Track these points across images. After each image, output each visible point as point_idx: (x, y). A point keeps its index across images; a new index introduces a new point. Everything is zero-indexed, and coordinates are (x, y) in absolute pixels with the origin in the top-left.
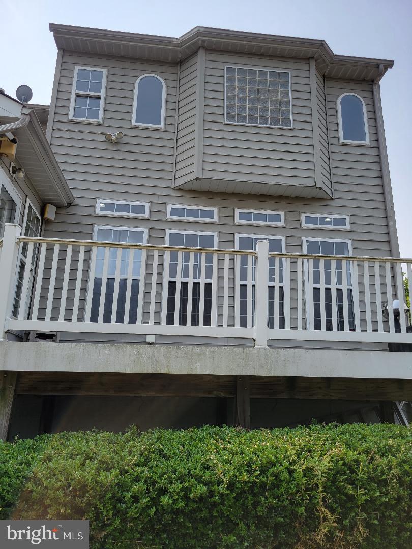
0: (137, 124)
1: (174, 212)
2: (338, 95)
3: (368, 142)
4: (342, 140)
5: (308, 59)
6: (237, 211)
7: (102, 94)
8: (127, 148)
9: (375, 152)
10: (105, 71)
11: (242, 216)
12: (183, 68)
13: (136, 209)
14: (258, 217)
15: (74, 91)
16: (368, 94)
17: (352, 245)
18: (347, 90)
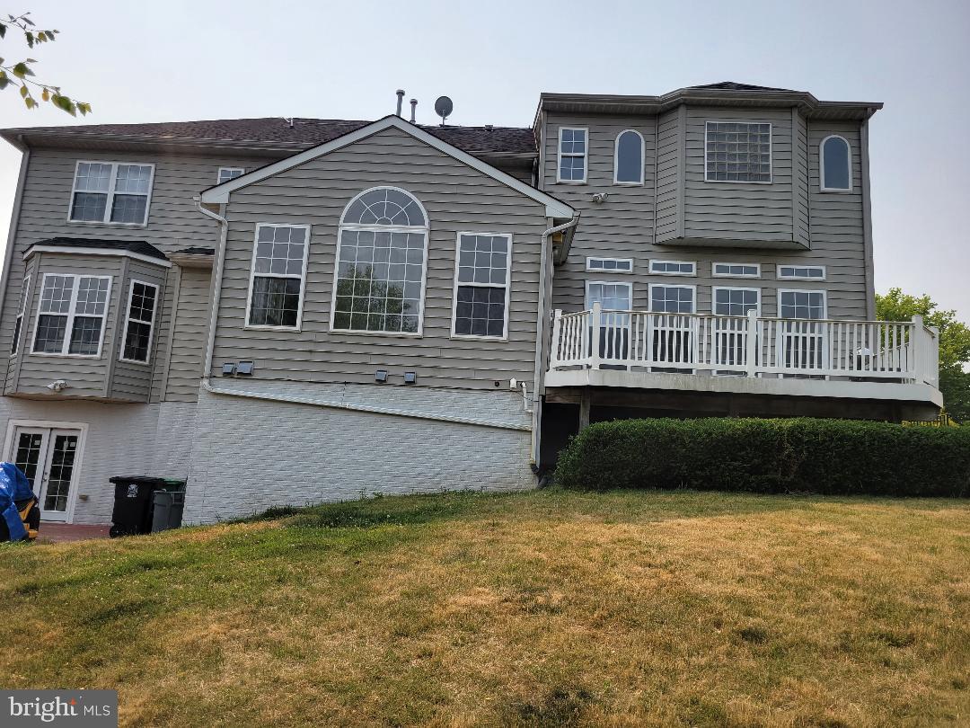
0: (619, 182)
1: (656, 267)
2: (822, 139)
3: (850, 189)
4: (823, 188)
5: (790, 108)
6: (714, 265)
7: (586, 154)
8: (610, 206)
9: (857, 199)
10: (586, 130)
11: (719, 269)
12: (662, 121)
13: (622, 265)
14: (735, 270)
15: (560, 154)
16: (854, 136)
17: (827, 295)
18: (831, 132)
